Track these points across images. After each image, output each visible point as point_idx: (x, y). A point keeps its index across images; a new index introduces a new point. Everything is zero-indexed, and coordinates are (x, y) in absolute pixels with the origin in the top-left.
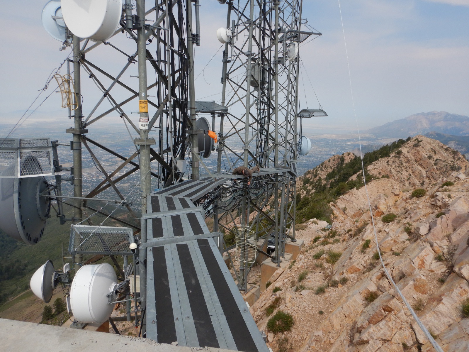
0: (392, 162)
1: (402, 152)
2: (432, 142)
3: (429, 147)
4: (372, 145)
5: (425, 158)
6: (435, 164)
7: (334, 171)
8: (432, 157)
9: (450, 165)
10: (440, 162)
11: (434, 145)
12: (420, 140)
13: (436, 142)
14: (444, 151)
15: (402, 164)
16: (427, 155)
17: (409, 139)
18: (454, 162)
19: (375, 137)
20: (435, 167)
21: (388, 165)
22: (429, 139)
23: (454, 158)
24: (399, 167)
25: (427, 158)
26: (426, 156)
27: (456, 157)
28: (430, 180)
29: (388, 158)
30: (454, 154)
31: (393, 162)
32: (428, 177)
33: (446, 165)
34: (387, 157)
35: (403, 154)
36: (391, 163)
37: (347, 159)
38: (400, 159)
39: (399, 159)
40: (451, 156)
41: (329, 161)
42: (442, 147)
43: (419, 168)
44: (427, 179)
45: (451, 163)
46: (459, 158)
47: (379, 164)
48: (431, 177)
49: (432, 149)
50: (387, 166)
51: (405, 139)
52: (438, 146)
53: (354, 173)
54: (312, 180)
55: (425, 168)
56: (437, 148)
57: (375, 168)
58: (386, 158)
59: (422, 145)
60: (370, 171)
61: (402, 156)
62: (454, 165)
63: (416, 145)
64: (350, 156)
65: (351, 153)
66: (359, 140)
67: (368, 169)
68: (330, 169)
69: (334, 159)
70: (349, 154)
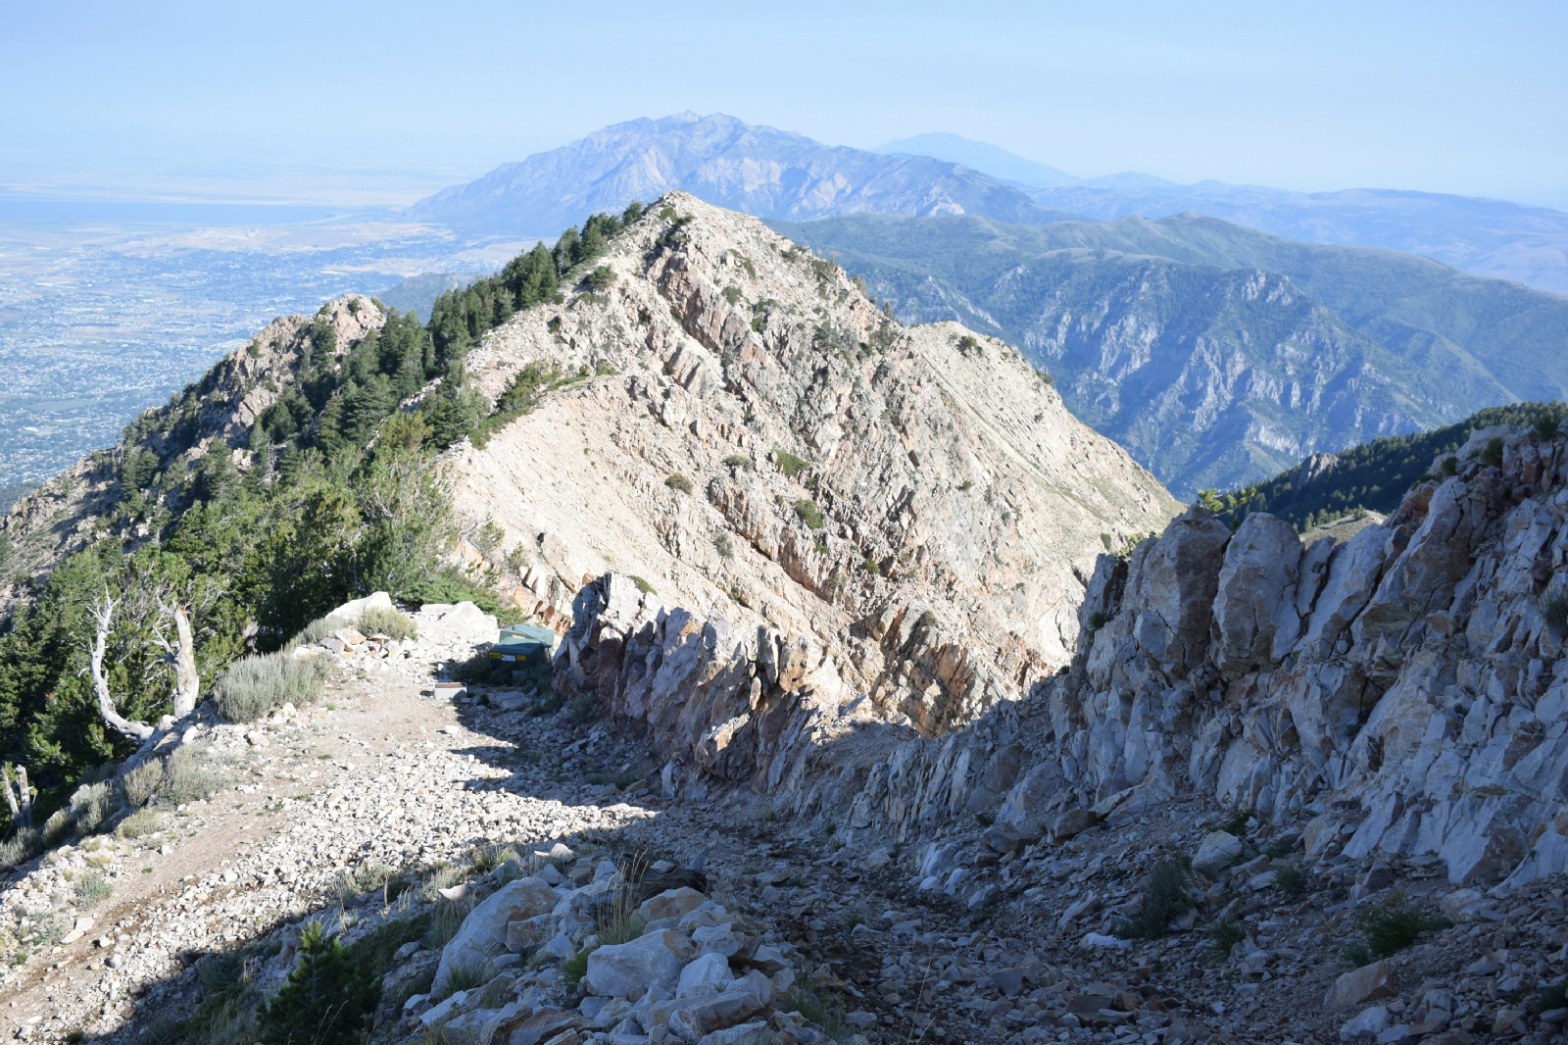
0: (575, 328)
1: (615, 277)
2: (731, 222)
3: (720, 243)
4: (443, 276)
5: (714, 300)
6: (759, 327)
7: (286, 401)
8: (739, 292)
9: (815, 327)
10: (775, 316)
11: (739, 236)
12: (681, 215)
13: (748, 224)
14: (785, 266)
15: (619, 330)
16: (717, 282)
17: (633, 214)
18: (826, 313)
19: (452, 238)
20: (756, 337)
21: (560, 340)
22: (717, 210)
23: (822, 290)
24: (606, 347)
25: (723, 299)
26: (718, 290)
27: (829, 286)
28: (744, 399)
29: (553, 306)
30: (820, 275)
31: (583, 325)
32: (732, 388)
33: (800, 327)
34: (547, 303)
35: (618, 284)
36: (569, 328)
37: (350, 334)
38: (609, 311)
39: (603, 310)
40: (811, 286)
42: (773, 246)
43: (693, 346)
44: (733, 396)
45: (815, 316)
46: (844, 293)
47: (519, 340)
48: (744, 383)
49: (736, 254)
50: (554, 350)
51: (615, 210)
52: (758, 240)
55: (716, 349)
56: (755, 252)
57: (501, 364)
58: (545, 307)
59: (694, 240)
60: (478, 378)
61: (615, 296)
62: (827, 324)
63: (671, 239)
64: (360, 314)
65: (365, 301)
66: (379, 253)
67: (468, 370)
68: (266, 394)
69: (280, 338)
70: (353, 308)
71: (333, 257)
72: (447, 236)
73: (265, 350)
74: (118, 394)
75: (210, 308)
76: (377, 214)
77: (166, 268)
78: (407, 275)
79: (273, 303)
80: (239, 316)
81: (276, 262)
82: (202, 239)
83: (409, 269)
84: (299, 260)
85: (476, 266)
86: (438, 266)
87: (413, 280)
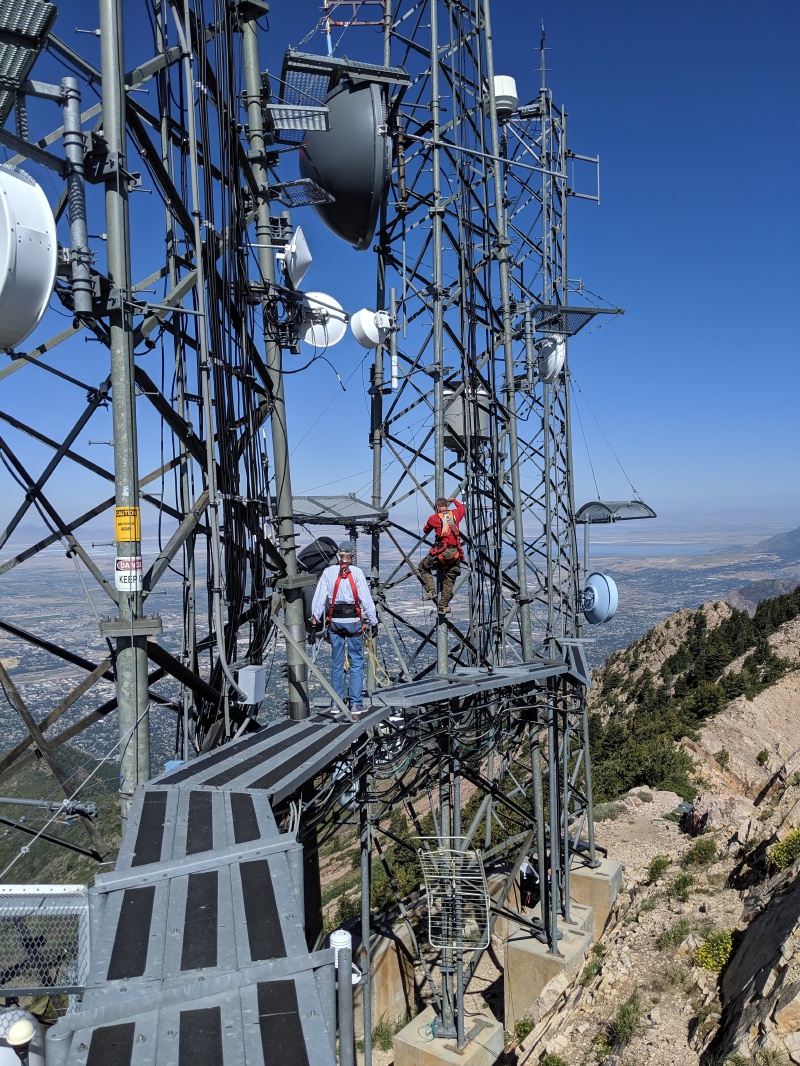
4: (773, 581)
7: (680, 652)
19: (779, 560)
37: (713, 620)
41: (667, 626)
53: (735, 655)
54: (626, 677)
57: (789, 641)
60: (777, 648)
64: (719, 610)
65: (722, 604)
66: (738, 568)
67: (771, 643)
68: (672, 647)
69: (680, 620)
70: (716, 607)
71: (715, 571)
72: (776, 559)
73: (673, 624)
74: (607, 637)
75: (650, 596)
76: (737, 549)
77: (632, 577)
78: (753, 580)
79: (683, 594)
80: (665, 600)
81: (685, 574)
82: (648, 564)
83: (754, 577)
84: (696, 573)
85: (792, 575)
86: (769, 575)
87: (757, 583)
